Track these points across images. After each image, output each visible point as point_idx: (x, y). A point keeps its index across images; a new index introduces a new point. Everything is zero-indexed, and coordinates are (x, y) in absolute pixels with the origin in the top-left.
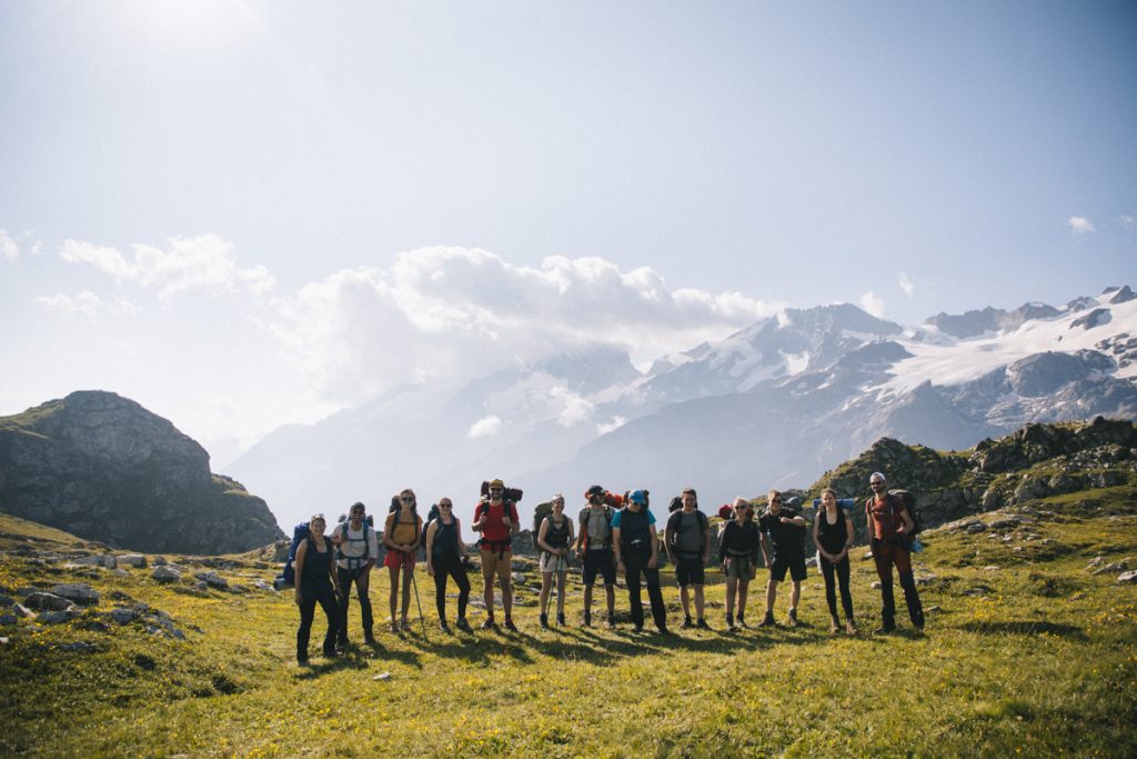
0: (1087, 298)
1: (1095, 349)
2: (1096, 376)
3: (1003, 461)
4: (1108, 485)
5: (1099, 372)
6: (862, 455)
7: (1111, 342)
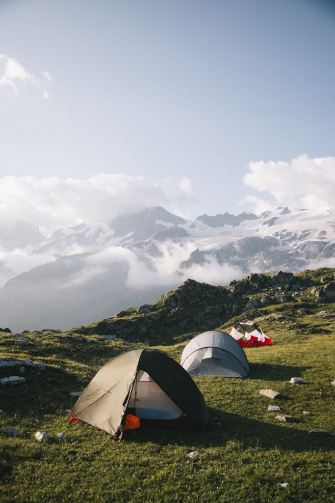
0: (270, 212)
1: (272, 236)
2: (272, 248)
3: (241, 291)
4: (284, 302)
5: (274, 247)
6: (179, 287)
7: (279, 233)
